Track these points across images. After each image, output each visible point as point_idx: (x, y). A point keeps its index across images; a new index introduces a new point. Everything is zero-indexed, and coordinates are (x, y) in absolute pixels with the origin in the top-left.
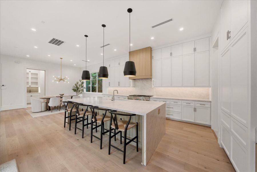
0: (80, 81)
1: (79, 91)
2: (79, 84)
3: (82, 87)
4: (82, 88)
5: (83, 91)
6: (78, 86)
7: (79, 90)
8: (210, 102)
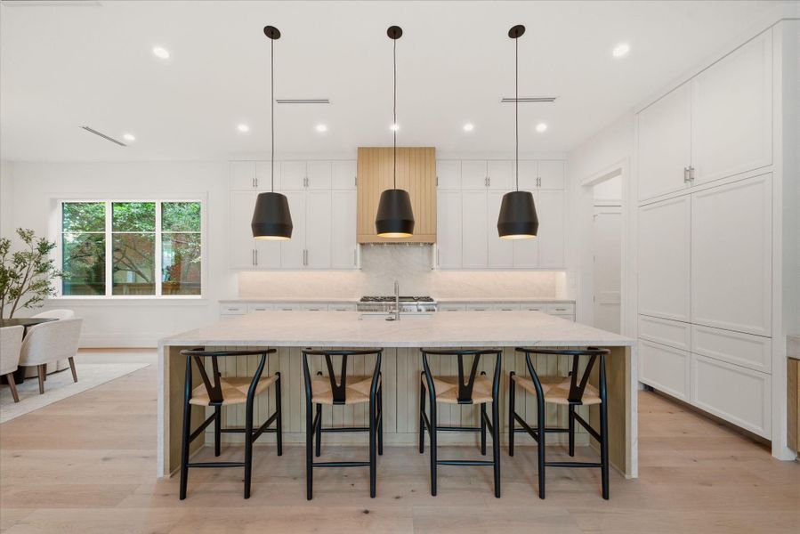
0: (23, 234)
4: (44, 276)
6: (9, 266)
7: (14, 286)
8: (575, 303)
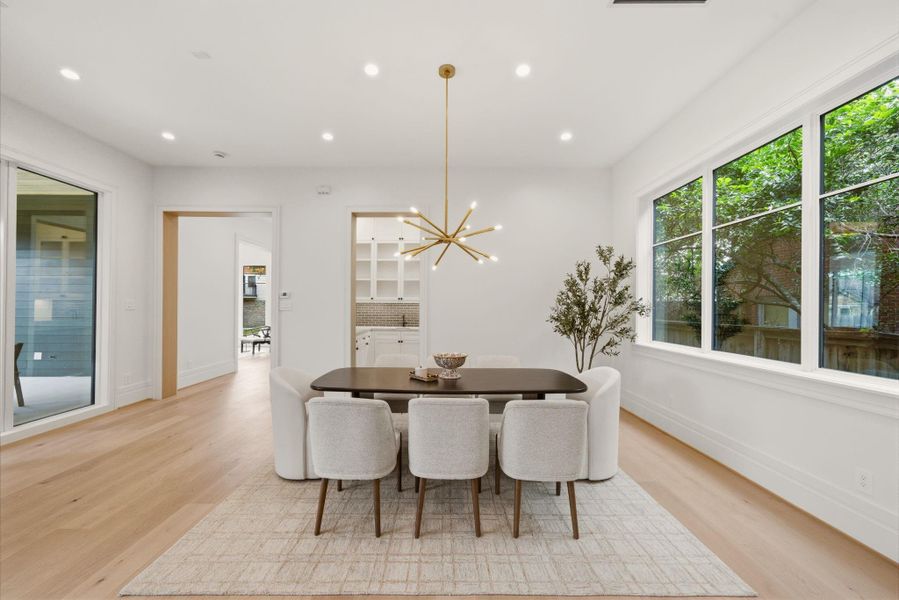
0: (601, 253)
1: (595, 334)
2: (592, 276)
3: (619, 300)
4: (621, 310)
5: (624, 332)
6: (590, 297)
7: (594, 323)
